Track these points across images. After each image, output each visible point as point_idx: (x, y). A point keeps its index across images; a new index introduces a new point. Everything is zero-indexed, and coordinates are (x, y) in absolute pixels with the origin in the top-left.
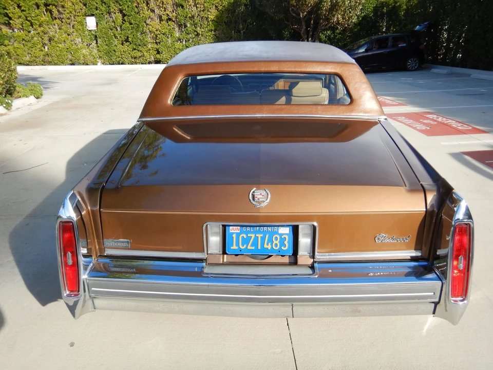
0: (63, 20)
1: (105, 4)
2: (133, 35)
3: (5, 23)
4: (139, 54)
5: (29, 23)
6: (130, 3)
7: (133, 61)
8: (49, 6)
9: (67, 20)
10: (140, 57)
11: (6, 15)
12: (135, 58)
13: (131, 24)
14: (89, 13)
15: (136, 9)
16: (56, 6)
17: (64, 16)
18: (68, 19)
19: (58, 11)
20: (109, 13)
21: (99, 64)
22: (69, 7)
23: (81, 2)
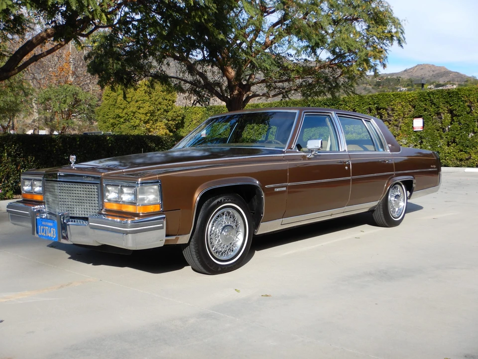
0: (390, 122)
1: (435, 104)
2: (461, 136)
4: (467, 156)
6: (462, 103)
7: (458, 163)
8: (380, 109)
9: (394, 122)
10: (467, 159)
12: (461, 160)
13: (460, 123)
14: (417, 115)
15: (468, 109)
16: (386, 110)
17: (393, 118)
18: (396, 120)
19: (388, 114)
20: (438, 114)
22: (397, 109)
23: (410, 104)
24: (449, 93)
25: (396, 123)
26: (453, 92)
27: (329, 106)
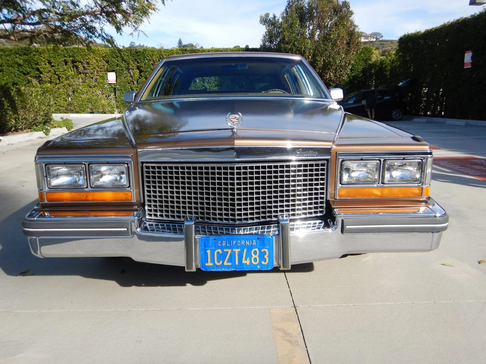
0: (87, 75)
1: (125, 61)
3: (36, 76)
5: (57, 77)
6: (147, 62)
8: (76, 62)
9: (90, 75)
11: (38, 69)
14: (111, 69)
15: (152, 66)
16: (82, 63)
17: (88, 71)
18: (92, 73)
19: (84, 67)
20: (128, 69)
21: (116, 112)
22: (93, 63)
23: (104, 60)
24: (137, 53)
25: (92, 76)
26: (140, 52)
27: (21, 55)
